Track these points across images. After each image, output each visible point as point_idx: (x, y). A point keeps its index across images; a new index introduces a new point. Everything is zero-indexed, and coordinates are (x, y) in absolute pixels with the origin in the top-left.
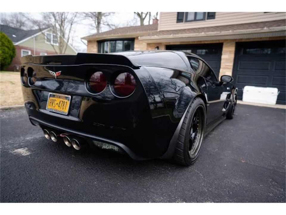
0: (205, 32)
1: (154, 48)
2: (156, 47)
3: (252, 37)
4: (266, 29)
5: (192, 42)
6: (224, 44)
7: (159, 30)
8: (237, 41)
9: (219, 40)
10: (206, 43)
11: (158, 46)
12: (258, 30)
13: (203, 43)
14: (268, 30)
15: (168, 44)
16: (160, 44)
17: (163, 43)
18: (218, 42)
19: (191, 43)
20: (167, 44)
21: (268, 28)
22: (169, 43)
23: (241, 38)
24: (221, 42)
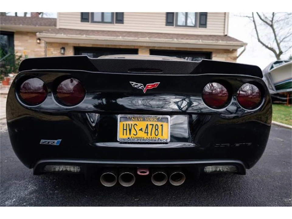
0: (122, 36)
1: (59, 48)
2: (61, 47)
3: (163, 46)
4: (175, 41)
5: (106, 45)
6: (139, 50)
7: (58, 27)
8: (151, 48)
9: (134, 46)
10: (122, 47)
11: (63, 46)
12: (170, 40)
13: (118, 47)
14: (177, 41)
15: (77, 46)
16: (67, 44)
17: (70, 44)
18: (133, 48)
19: (104, 47)
20: (75, 45)
21: (177, 40)
22: (79, 44)
23: (155, 46)
24: (136, 48)
